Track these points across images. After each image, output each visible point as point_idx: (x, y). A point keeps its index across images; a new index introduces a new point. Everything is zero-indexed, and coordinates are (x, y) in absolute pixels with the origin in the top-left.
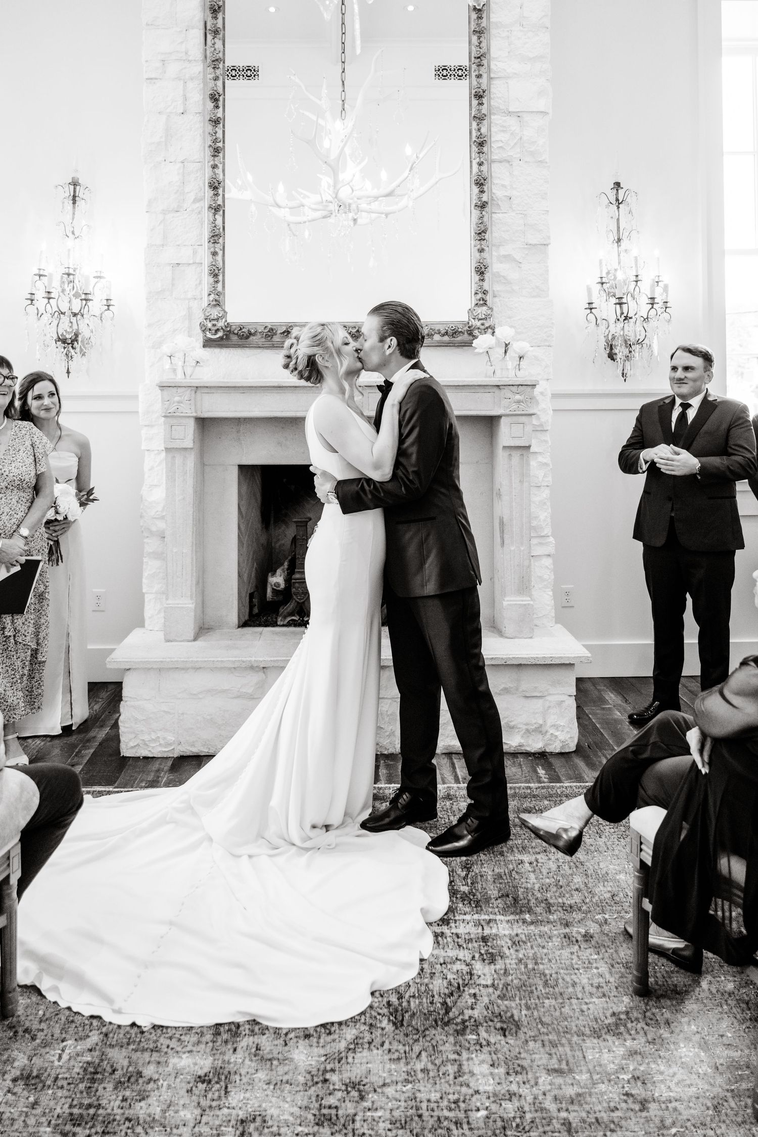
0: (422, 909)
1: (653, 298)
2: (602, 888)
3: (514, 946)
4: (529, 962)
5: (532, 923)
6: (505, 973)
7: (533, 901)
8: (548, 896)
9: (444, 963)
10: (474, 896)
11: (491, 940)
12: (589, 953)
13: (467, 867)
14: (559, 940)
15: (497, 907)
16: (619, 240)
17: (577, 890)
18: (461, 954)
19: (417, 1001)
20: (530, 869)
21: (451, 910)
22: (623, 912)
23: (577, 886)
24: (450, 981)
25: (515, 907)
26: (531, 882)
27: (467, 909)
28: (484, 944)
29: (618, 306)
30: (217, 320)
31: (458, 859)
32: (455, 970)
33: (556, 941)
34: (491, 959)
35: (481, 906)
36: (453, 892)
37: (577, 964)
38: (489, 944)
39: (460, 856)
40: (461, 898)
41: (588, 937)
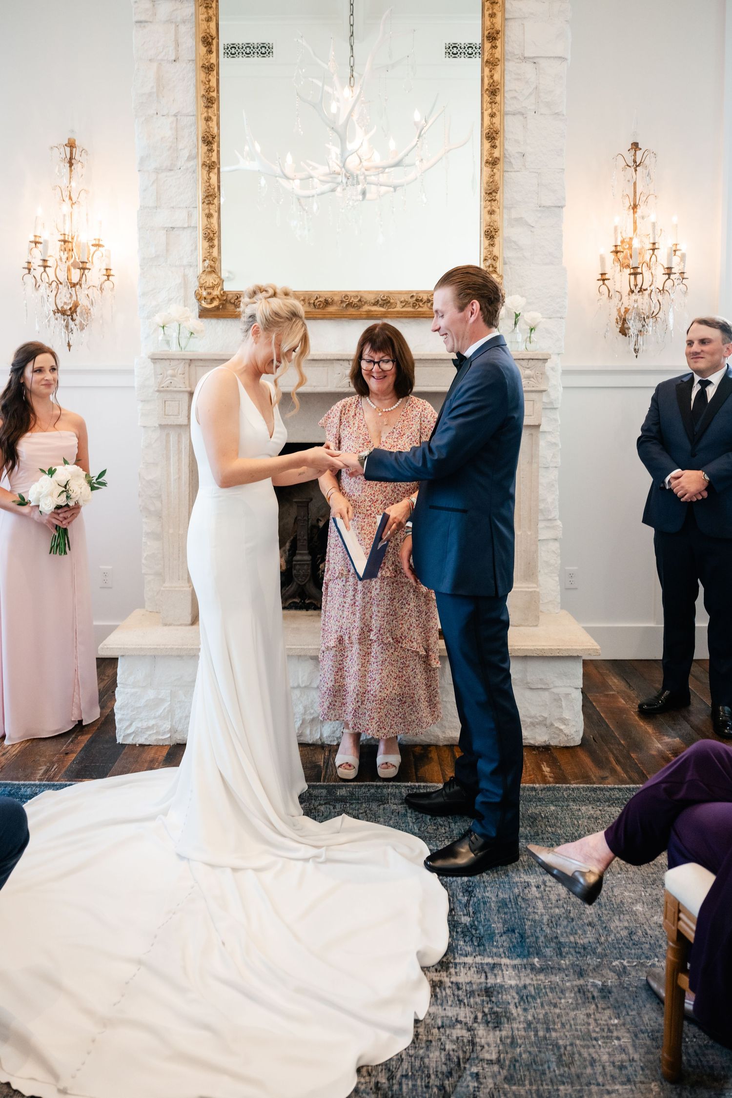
0: (418, 953)
1: (670, 268)
2: (617, 923)
3: (522, 1004)
4: (539, 1026)
5: (542, 970)
6: (512, 1043)
7: (542, 939)
8: (559, 931)
9: (443, 1026)
10: (476, 930)
11: (495, 993)
12: (607, 1017)
13: (468, 891)
14: (573, 995)
15: (502, 946)
16: (635, 207)
17: (590, 924)
18: (464, 1014)
19: (410, 1083)
20: (538, 895)
21: (451, 949)
22: (643, 956)
23: (590, 919)
24: (449, 1054)
25: (522, 947)
26: (539, 911)
27: (469, 949)
28: (488, 999)
29: (632, 277)
30: (213, 287)
31: (459, 880)
32: (455, 1038)
33: (569, 998)
34: (496, 1020)
35: (484, 945)
36: (453, 924)
37: (594, 1031)
38: (494, 999)
39: (462, 876)
40: (462, 932)
41: (605, 992)
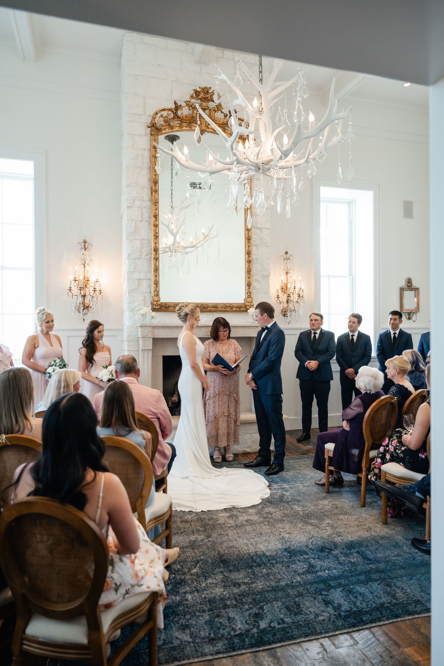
1: (299, 294)
16: (287, 273)
29: (288, 297)
30: (157, 301)
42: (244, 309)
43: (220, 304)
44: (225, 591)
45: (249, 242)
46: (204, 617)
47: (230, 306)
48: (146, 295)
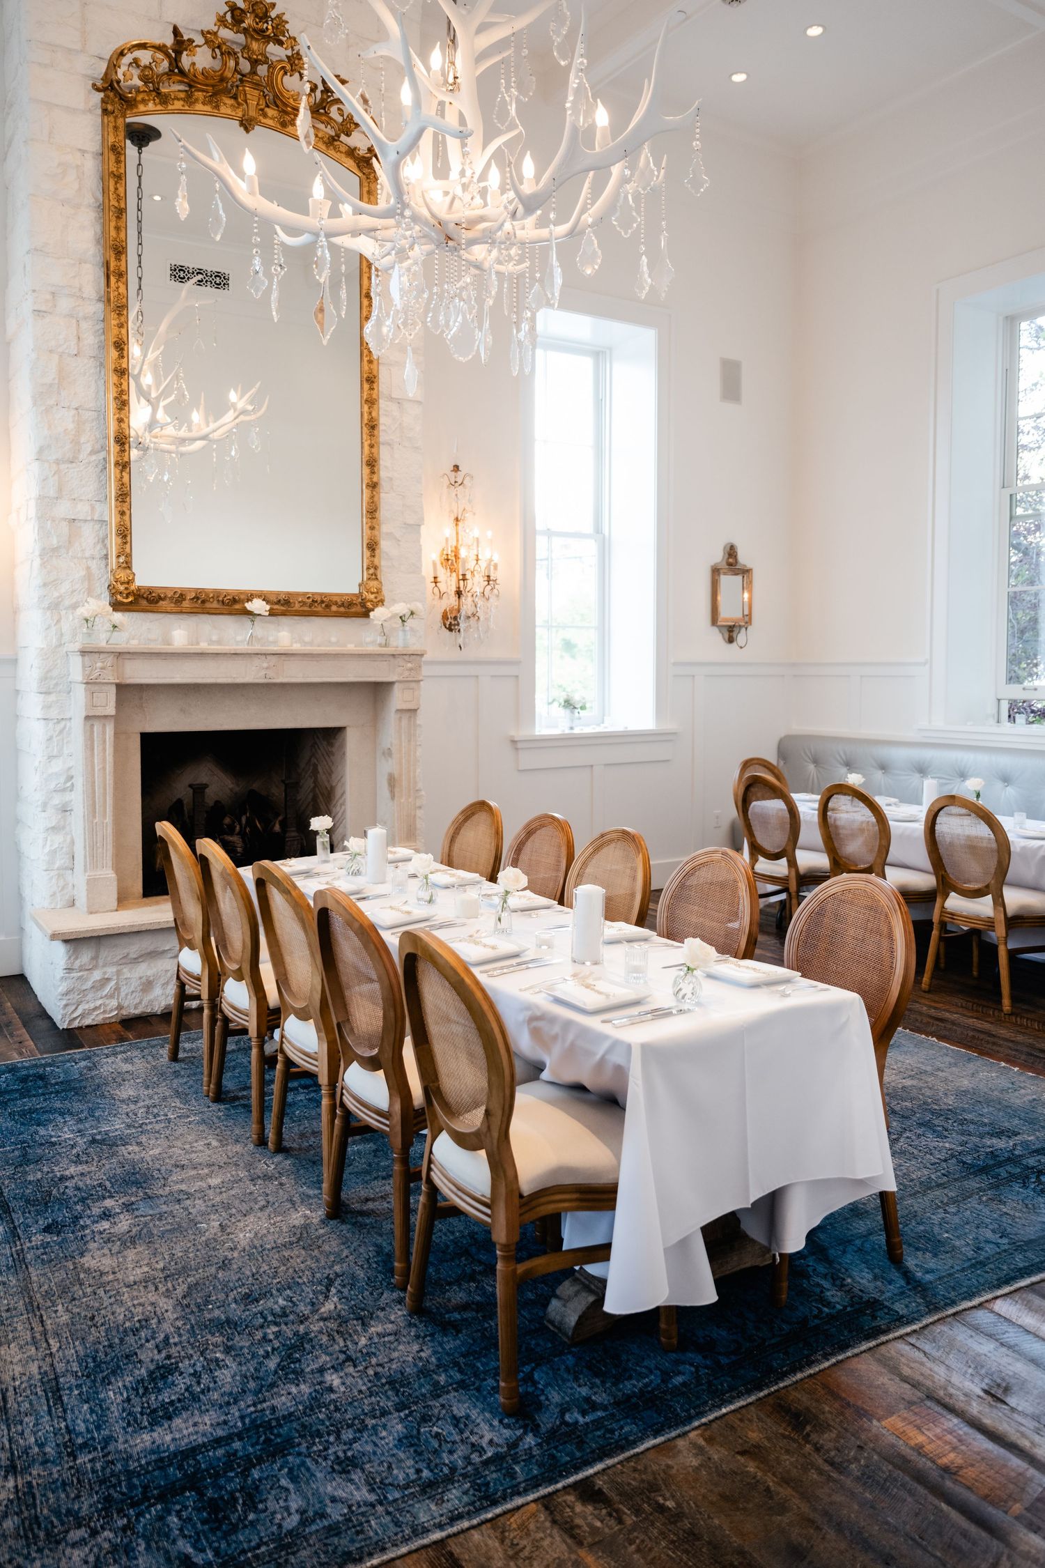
16: (457, 521)
30: (128, 583)
42: (359, 609)
43: (298, 594)
44: (424, 1348)
45: (372, 435)
46: (388, 1427)
47: (322, 602)
48: (94, 565)
